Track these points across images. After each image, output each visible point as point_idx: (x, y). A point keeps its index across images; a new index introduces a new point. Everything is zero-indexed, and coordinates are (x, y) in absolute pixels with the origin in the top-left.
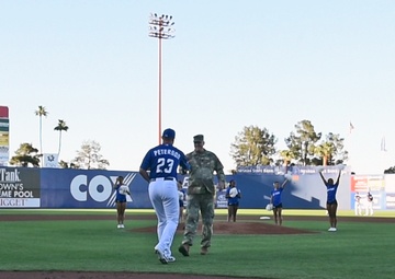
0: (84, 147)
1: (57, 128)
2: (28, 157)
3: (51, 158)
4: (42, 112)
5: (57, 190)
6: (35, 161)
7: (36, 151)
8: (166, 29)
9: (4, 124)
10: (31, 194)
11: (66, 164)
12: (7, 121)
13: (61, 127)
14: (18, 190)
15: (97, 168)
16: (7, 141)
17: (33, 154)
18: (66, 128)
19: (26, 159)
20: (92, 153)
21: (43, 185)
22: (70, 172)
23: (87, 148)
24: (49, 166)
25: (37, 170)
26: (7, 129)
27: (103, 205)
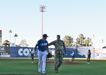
0: (22, 41)
1: (15, 36)
2: (7, 44)
3: (13, 44)
4: (11, 31)
5: (15, 53)
6: (9, 45)
7: (9, 42)
8: (44, 9)
9: (0, 35)
10: (8, 54)
11: (17, 46)
12: (1, 34)
13: (16, 36)
14: (4, 53)
15: (25, 47)
16: (1, 39)
17: (8, 43)
18: (17, 36)
19: (6, 44)
20: (24, 42)
21: (11, 51)
22: (18, 48)
23: (23, 41)
24: (12, 46)
25: (9, 47)
26: (1, 36)
27: (27, 57)
